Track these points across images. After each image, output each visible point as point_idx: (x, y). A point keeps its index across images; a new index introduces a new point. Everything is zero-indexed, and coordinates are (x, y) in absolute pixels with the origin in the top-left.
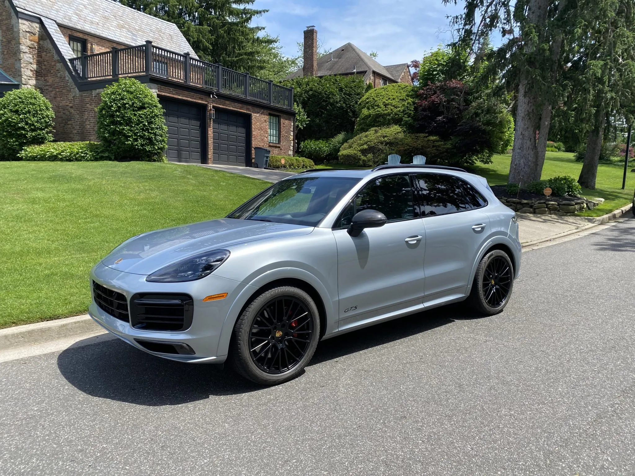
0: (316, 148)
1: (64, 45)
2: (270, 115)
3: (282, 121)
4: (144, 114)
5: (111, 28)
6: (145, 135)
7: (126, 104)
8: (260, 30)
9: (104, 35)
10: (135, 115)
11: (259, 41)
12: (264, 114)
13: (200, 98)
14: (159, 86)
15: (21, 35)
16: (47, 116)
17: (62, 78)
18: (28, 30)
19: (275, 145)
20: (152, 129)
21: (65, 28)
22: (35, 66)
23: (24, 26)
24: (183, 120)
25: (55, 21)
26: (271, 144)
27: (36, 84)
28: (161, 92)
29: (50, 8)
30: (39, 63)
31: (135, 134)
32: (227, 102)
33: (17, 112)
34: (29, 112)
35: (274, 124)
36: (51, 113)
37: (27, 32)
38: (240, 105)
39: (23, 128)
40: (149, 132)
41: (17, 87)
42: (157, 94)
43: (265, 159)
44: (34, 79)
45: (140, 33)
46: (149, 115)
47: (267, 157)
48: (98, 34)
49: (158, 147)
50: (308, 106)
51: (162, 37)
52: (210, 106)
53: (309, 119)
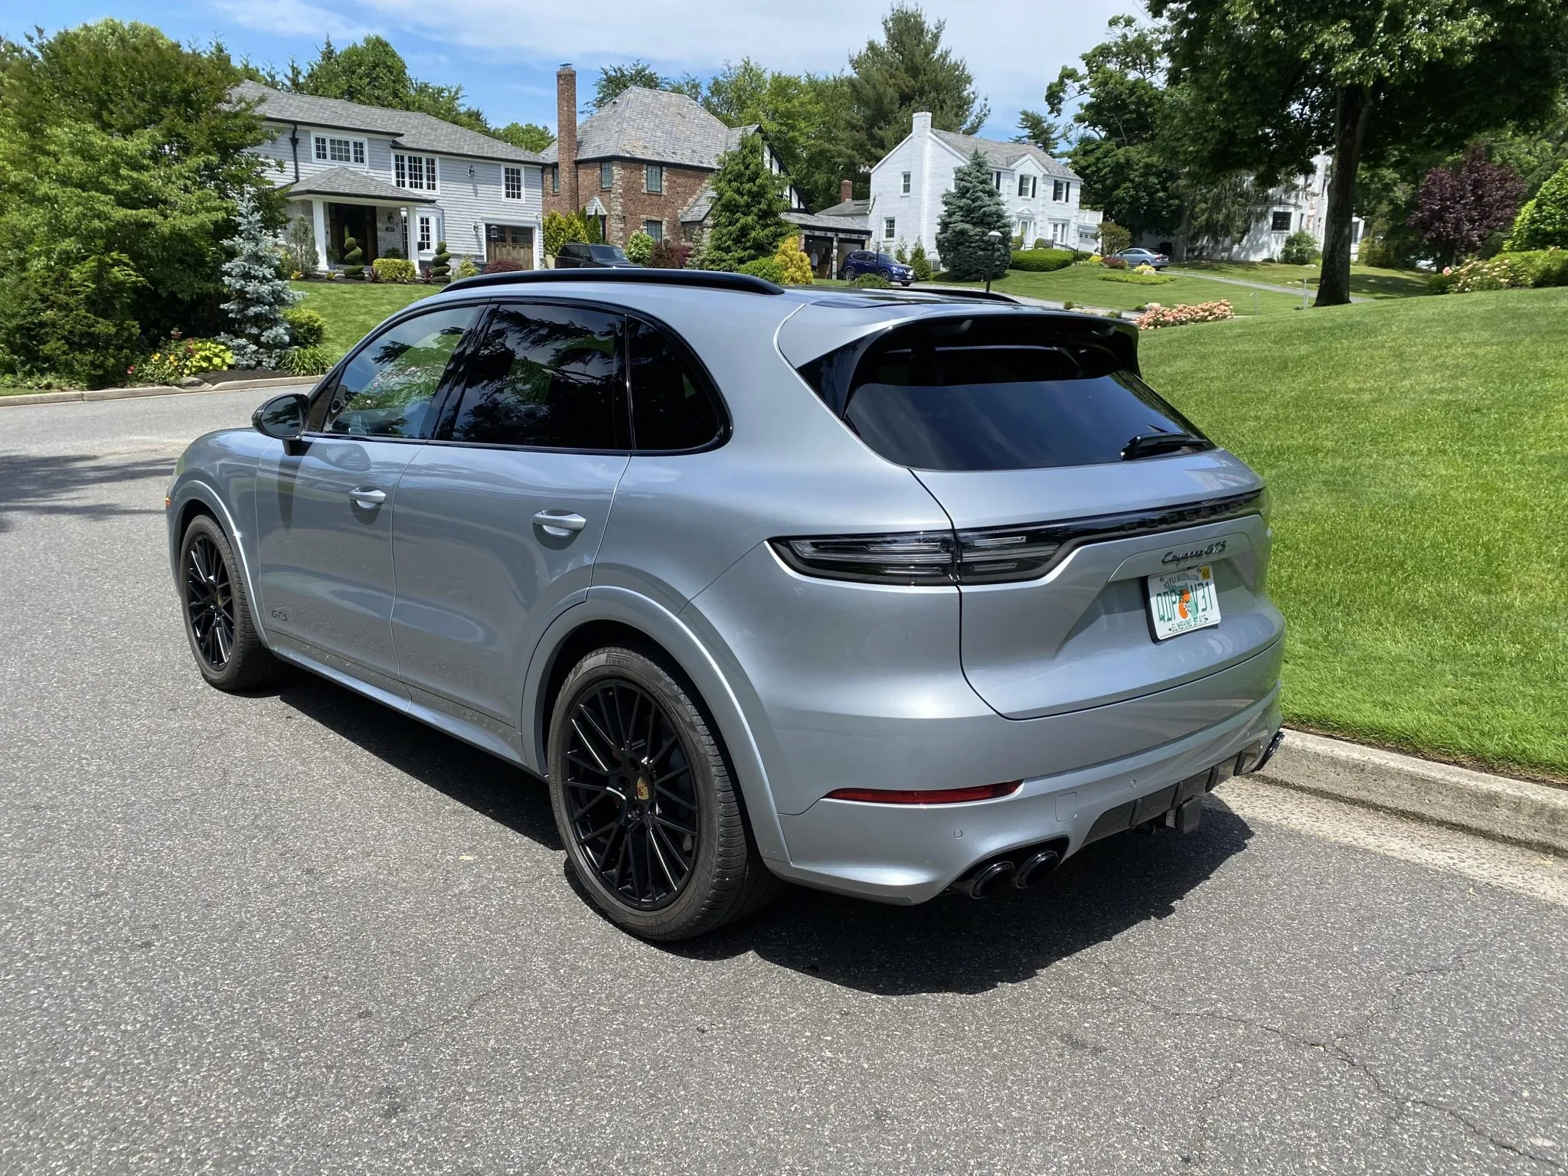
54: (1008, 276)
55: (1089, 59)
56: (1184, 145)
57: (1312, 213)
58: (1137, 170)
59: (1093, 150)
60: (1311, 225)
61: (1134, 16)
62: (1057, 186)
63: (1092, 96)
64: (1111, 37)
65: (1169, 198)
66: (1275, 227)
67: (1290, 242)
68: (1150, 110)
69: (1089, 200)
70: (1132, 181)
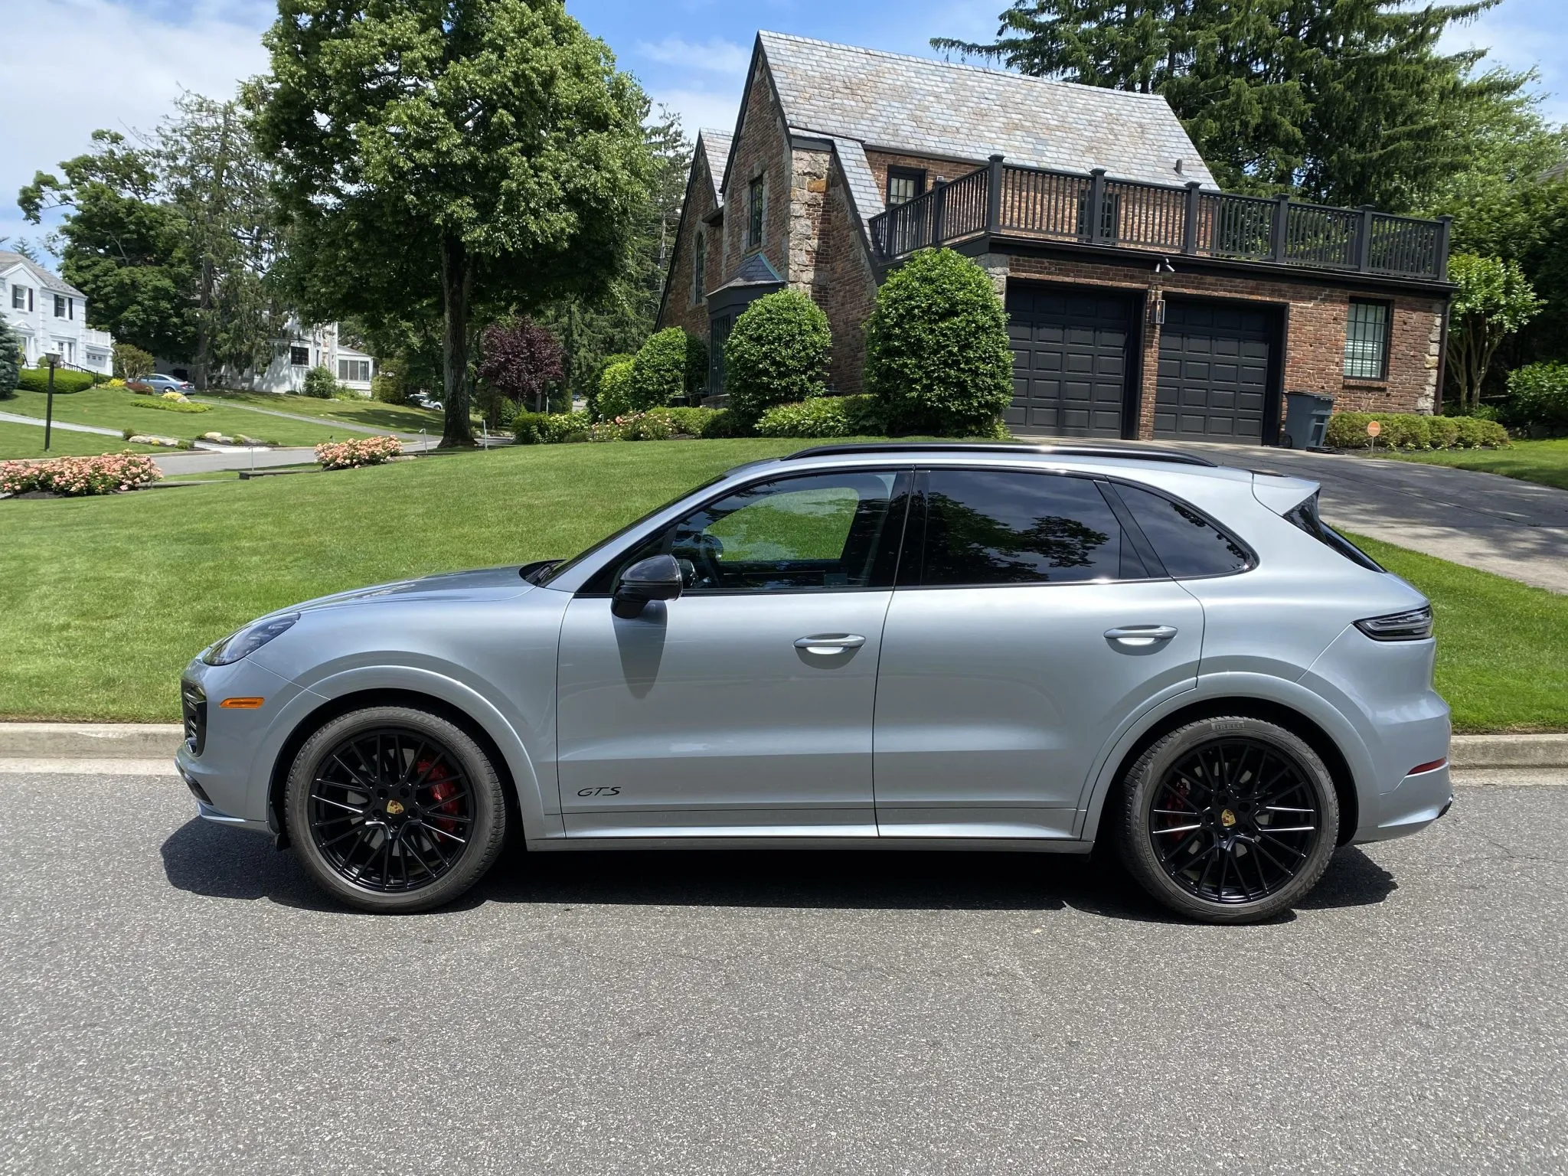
0: (1554, 388)
1: (868, 190)
2: (1353, 300)
3: (1399, 315)
4: (951, 329)
5: (986, 134)
6: (948, 376)
7: (913, 308)
8: (1471, 60)
9: (964, 155)
10: (932, 331)
11: (1456, 93)
12: (1333, 301)
13: (1126, 276)
14: (1014, 257)
15: (794, 183)
16: (813, 345)
17: (856, 261)
18: (808, 170)
19: (1368, 383)
20: (968, 361)
21: (881, 152)
22: (815, 243)
23: (801, 162)
24: (1077, 334)
25: (862, 142)
26: (1352, 382)
27: (814, 280)
28: (1018, 271)
29: (859, 116)
30: (823, 235)
31: (928, 375)
32: (1209, 279)
33: (759, 339)
34: (779, 338)
35: (1370, 327)
36: (825, 338)
37: (805, 174)
38: (1252, 283)
39: (766, 372)
40: (960, 370)
41: (774, 288)
42: (1008, 278)
43: (1314, 423)
44: (811, 268)
45: (1058, 133)
46: (963, 329)
47: (1322, 418)
48: (951, 153)
49: (979, 403)
50: (1547, 264)
51: (1116, 135)
52: (1156, 294)
53: (1545, 302)
54: (17, 396)
55: (70, 169)
56: (314, 286)
57: (326, 350)
58: (144, 293)
59: (88, 267)
60: (326, 362)
61: (121, 133)
62: (58, 301)
63: (78, 208)
64: (97, 150)
65: (185, 323)
66: (294, 361)
67: (310, 376)
68: (152, 233)
69: (96, 319)
70: (139, 303)
